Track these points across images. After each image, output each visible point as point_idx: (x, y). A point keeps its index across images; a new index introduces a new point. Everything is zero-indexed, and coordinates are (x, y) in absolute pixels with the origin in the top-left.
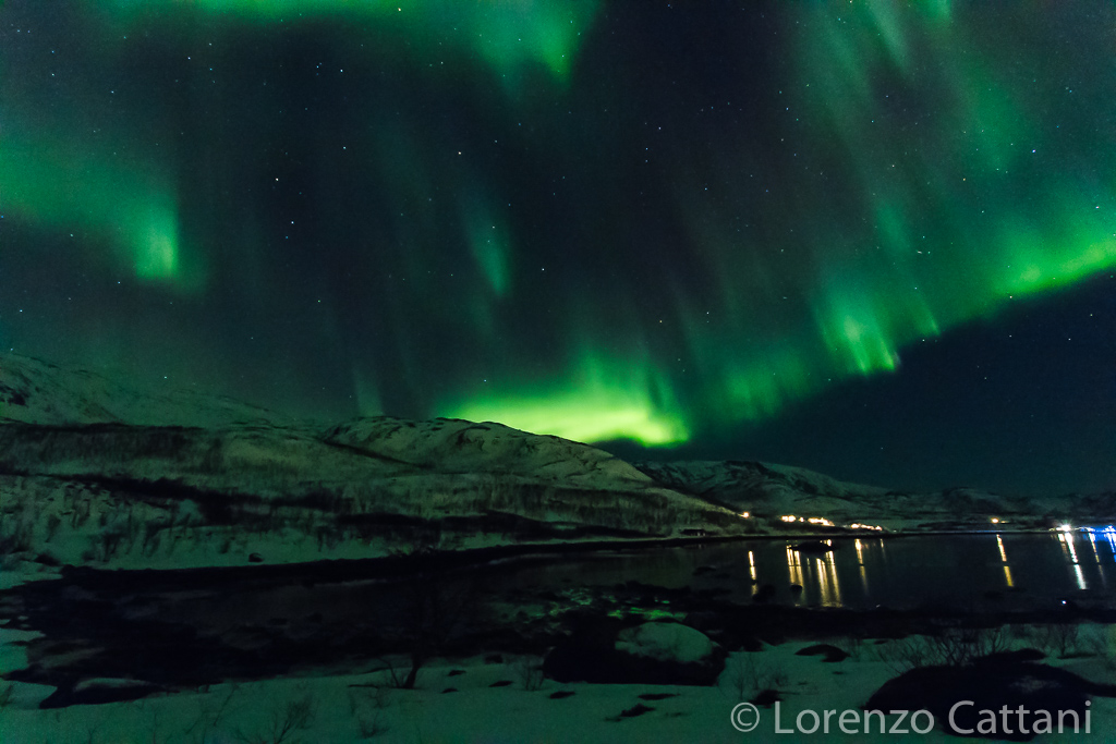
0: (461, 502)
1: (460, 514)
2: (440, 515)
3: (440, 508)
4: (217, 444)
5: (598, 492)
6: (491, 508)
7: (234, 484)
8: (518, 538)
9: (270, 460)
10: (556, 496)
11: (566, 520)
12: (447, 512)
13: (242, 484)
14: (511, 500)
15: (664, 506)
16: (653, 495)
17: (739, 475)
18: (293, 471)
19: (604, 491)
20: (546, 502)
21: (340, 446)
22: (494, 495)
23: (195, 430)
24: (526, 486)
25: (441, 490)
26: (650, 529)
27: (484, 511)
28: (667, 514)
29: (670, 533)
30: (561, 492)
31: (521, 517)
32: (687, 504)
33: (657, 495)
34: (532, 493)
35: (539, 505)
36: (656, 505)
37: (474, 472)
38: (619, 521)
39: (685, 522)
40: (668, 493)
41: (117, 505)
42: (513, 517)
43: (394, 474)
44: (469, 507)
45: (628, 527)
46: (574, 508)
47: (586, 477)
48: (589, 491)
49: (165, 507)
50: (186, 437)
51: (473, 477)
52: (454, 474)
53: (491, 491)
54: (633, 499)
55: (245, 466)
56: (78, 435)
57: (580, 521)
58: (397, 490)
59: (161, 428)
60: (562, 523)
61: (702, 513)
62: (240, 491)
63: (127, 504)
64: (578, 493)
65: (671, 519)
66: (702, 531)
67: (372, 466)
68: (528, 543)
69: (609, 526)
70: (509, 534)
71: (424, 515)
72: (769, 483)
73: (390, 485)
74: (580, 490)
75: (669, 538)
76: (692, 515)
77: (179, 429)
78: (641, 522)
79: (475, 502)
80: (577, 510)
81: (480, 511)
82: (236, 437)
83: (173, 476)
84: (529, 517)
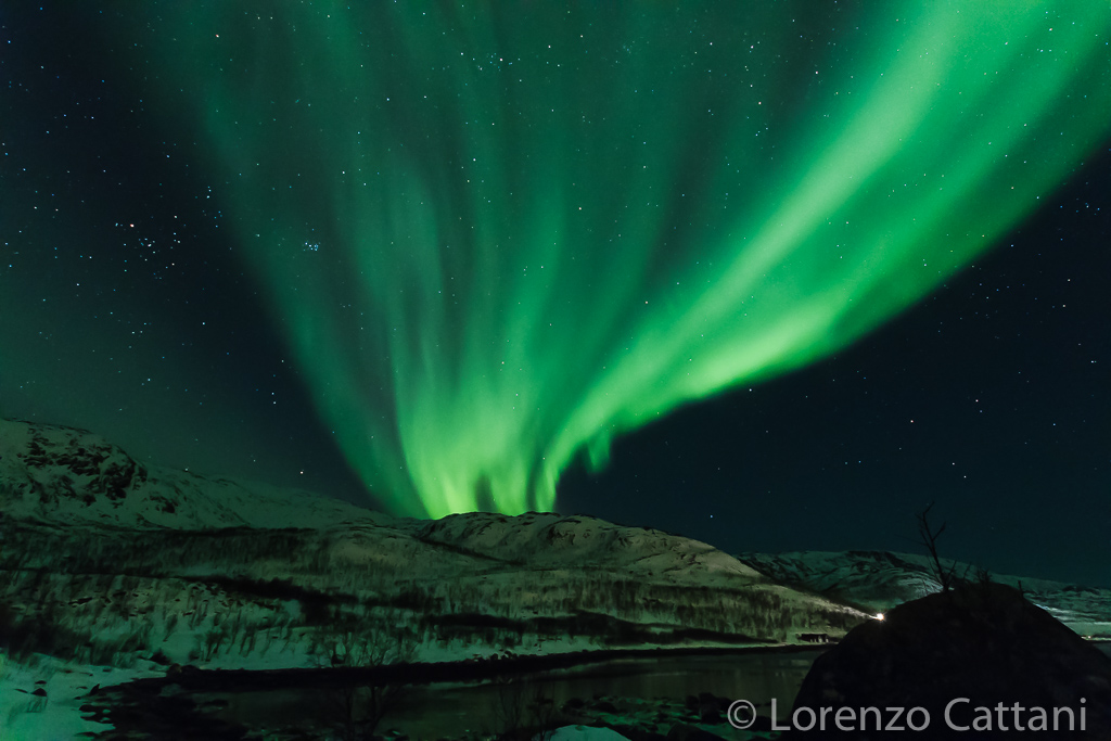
0: (551, 601)
1: (549, 615)
2: (528, 615)
3: (528, 608)
4: (325, 544)
5: (697, 589)
6: (581, 608)
7: (337, 583)
8: (608, 642)
9: (371, 560)
10: (651, 594)
11: (662, 622)
12: (536, 613)
13: (342, 585)
14: (603, 599)
15: (776, 606)
16: (761, 593)
17: (867, 568)
18: (390, 570)
19: (705, 589)
20: (641, 601)
21: (435, 544)
22: (585, 593)
23: (307, 531)
24: (618, 583)
25: (530, 588)
26: (760, 633)
27: (574, 611)
28: (780, 616)
29: (784, 638)
30: (656, 589)
31: (612, 618)
32: (804, 602)
33: (767, 592)
34: (624, 592)
35: (634, 605)
36: (765, 605)
37: (564, 568)
38: (723, 624)
39: (803, 625)
40: (780, 590)
41: (230, 605)
42: (604, 617)
43: (485, 572)
44: (558, 607)
45: (733, 631)
46: (672, 607)
47: (686, 572)
48: (687, 588)
49: (271, 608)
50: (299, 538)
51: (563, 574)
52: (544, 571)
53: (582, 589)
54: (739, 597)
55: (347, 565)
56: (211, 539)
57: (679, 623)
58: (487, 589)
59: (280, 530)
60: (658, 625)
61: (824, 614)
62: (341, 591)
63: (240, 604)
64: (676, 590)
65: (785, 622)
66: (824, 637)
67: (464, 563)
68: (618, 648)
69: (712, 629)
70: (598, 638)
71: (512, 616)
72: (905, 577)
73: (482, 583)
74: (678, 587)
75: (783, 644)
76: (811, 618)
77: (294, 530)
78: (749, 624)
79: (564, 601)
80: (675, 610)
81: (569, 612)
82: (342, 537)
83: (284, 577)
84: (622, 618)
